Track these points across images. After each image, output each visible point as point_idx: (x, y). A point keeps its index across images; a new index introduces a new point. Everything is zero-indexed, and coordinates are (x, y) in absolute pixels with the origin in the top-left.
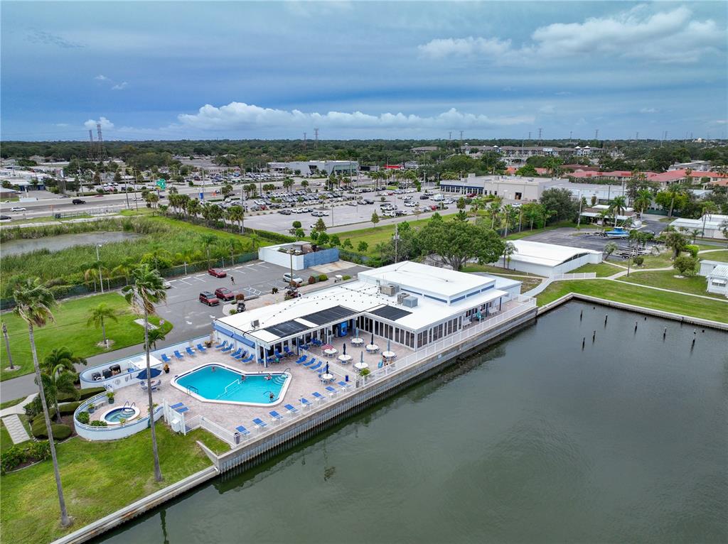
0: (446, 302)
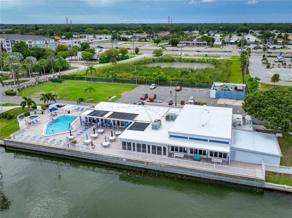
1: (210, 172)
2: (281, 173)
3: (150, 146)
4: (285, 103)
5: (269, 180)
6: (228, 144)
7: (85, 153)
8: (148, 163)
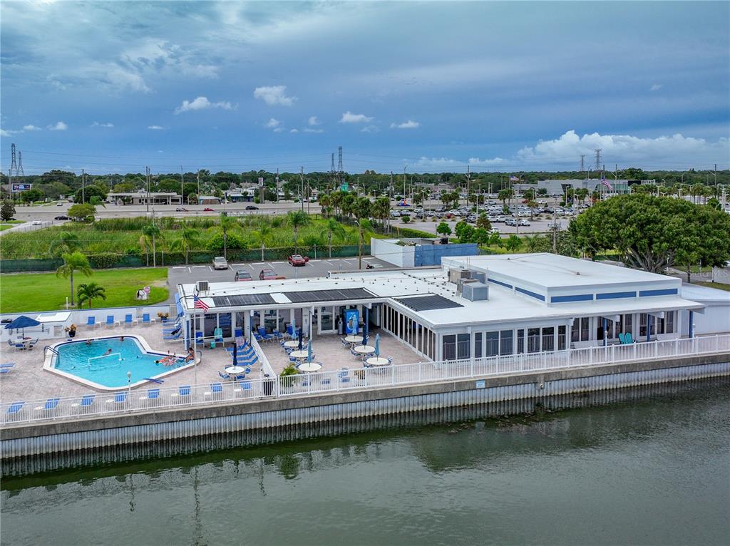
0: (542, 298)
6: (676, 293)
7: (347, 399)
8: (548, 377)
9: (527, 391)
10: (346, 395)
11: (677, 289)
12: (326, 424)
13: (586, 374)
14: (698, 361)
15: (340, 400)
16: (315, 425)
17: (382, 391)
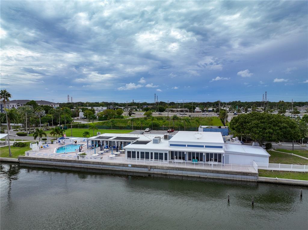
1: (208, 170)
2: (272, 170)
3: (152, 153)
4: (266, 118)
5: (262, 175)
6: (222, 148)
7: (94, 163)
8: (151, 167)
9: (145, 170)
10: (94, 162)
11: (222, 147)
12: (90, 169)
13: (164, 168)
14: (211, 171)
15: (92, 163)
16: (87, 169)
17: (102, 163)
